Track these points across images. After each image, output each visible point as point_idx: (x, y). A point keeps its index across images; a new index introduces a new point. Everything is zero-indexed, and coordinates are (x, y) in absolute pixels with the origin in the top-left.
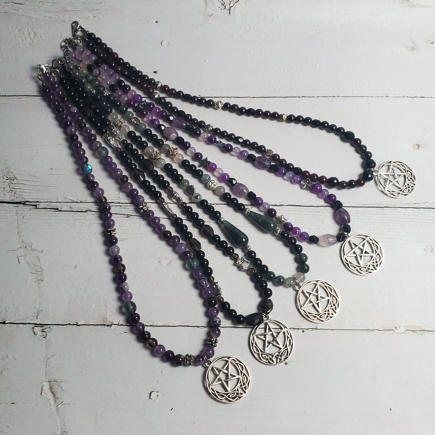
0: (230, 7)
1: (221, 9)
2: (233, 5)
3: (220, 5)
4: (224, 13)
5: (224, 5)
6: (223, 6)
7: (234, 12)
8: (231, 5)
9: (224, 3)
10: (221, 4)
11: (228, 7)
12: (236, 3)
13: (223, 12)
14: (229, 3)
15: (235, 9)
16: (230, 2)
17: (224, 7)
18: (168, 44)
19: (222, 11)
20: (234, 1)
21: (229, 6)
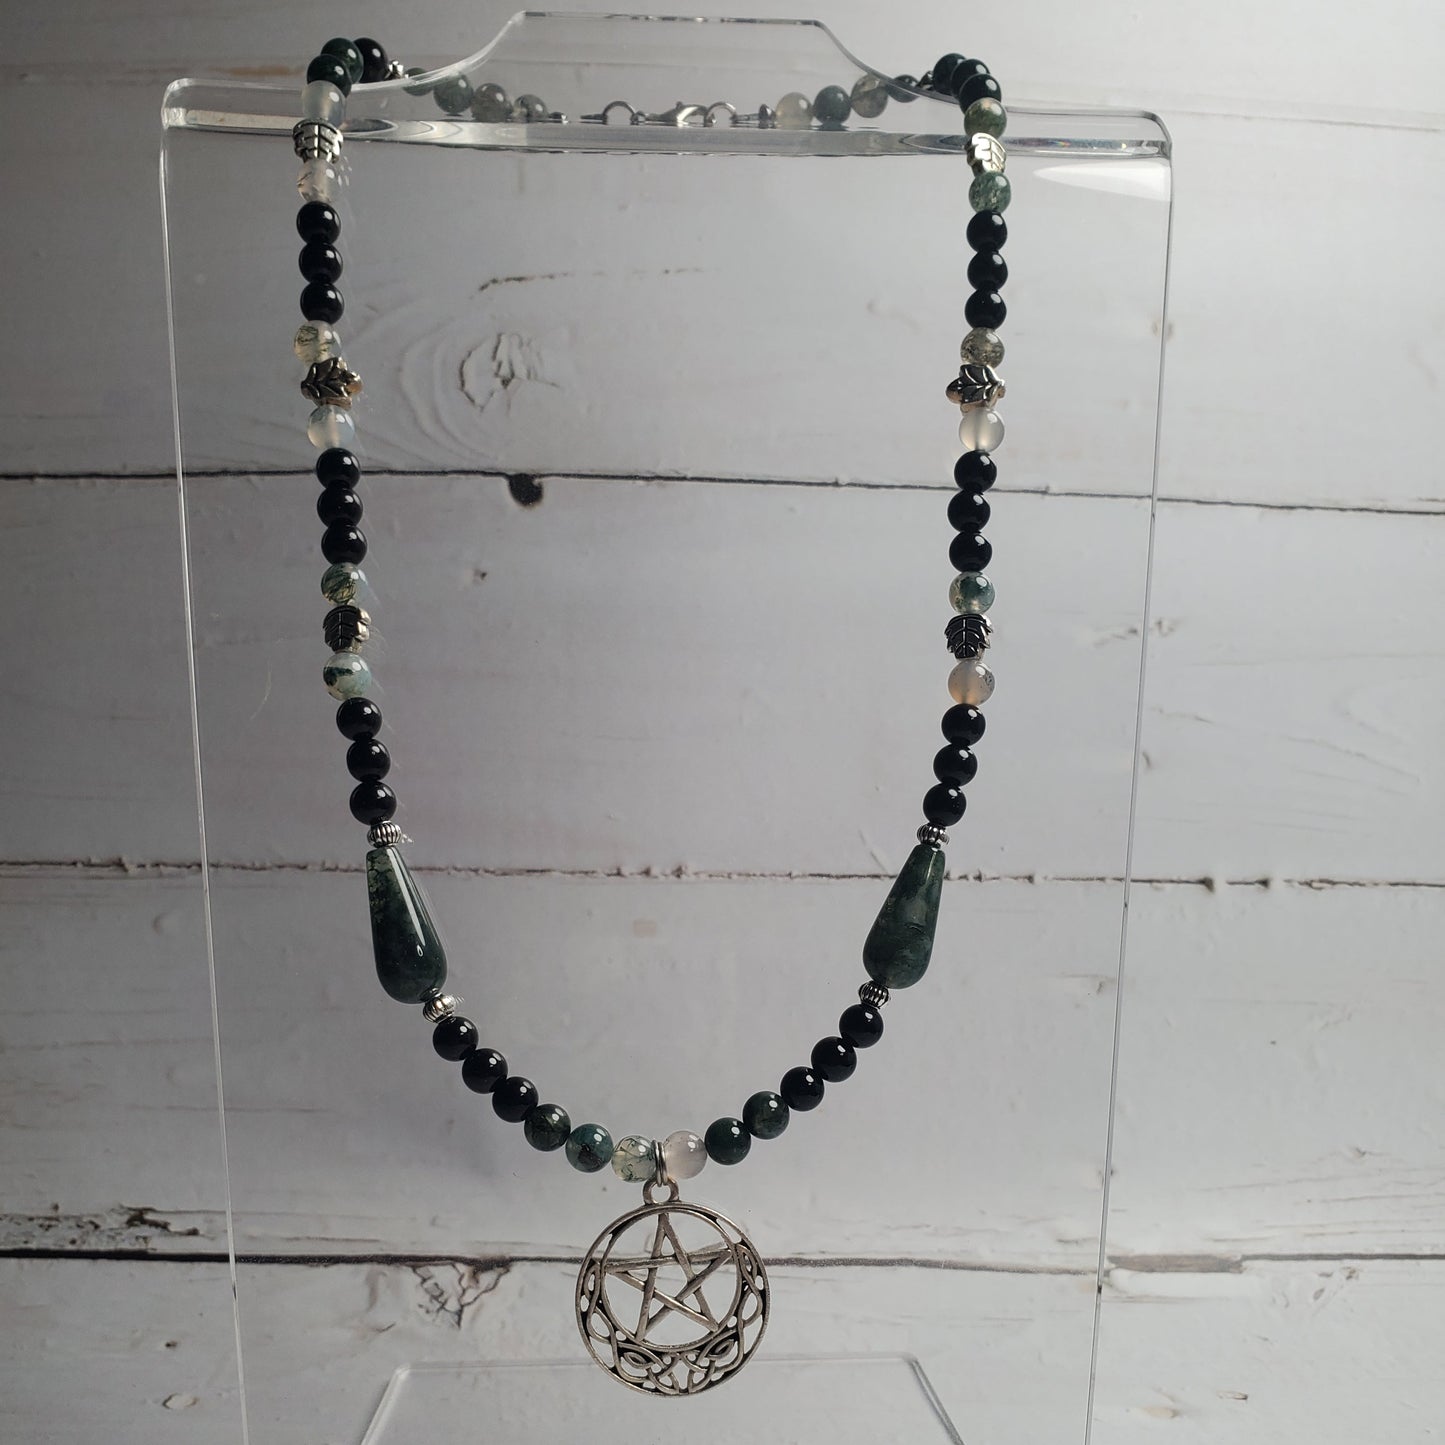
0: (462, 1306)
1: (428, 1312)
2: (475, 1299)
3: (425, 1299)
4: (438, 1321)
5: (441, 1299)
6: (435, 1302)
7: (473, 1319)
8: (468, 1298)
9: (442, 1294)
10: (428, 1297)
11: (452, 1305)
12: (485, 1291)
13: (434, 1320)
14: (461, 1292)
15: (478, 1310)
16: (464, 1291)
17: (438, 1306)
18: (194, 1403)
19: (428, 1318)
20: (478, 1288)
21: (459, 1300)
